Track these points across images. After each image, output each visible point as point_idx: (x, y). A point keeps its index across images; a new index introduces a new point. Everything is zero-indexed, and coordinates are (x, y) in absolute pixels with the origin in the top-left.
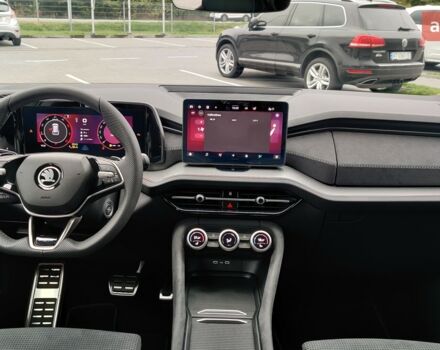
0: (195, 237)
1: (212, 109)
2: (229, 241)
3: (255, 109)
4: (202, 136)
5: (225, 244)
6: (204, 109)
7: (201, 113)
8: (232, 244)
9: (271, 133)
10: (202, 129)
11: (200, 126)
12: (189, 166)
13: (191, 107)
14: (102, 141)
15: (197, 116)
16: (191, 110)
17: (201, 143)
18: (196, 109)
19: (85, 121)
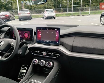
0: (35, 61)
1: (42, 29)
2: (42, 63)
3: (52, 29)
4: (40, 36)
5: (41, 64)
6: (41, 29)
7: (40, 30)
8: (42, 64)
9: (56, 36)
10: (40, 35)
11: (40, 34)
12: (39, 44)
13: (38, 29)
14: (24, 37)
15: (39, 31)
16: (38, 30)
17: (40, 38)
18: (39, 29)
19: (21, 32)
